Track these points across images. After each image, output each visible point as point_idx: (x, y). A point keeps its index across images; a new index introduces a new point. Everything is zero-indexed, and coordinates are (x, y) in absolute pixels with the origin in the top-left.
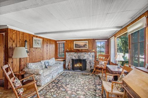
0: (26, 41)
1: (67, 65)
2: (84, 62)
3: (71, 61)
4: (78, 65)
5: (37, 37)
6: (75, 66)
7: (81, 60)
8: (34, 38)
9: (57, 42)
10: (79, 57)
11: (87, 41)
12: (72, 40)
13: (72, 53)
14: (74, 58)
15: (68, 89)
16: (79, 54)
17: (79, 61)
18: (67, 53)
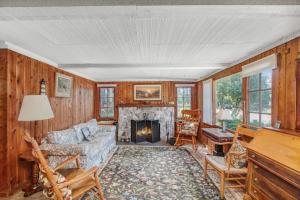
0: (42, 82)
1: (120, 132)
2: (154, 125)
3: (130, 123)
4: (144, 132)
5: (63, 72)
6: (139, 133)
7: (150, 122)
8: (58, 75)
9: (99, 86)
10: (145, 115)
11: (160, 86)
12: (130, 83)
13: (131, 109)
14: (135, 118)
15: (144, 178)
16: (146, 110)
17: (146, 123)
18: (120, 109)
